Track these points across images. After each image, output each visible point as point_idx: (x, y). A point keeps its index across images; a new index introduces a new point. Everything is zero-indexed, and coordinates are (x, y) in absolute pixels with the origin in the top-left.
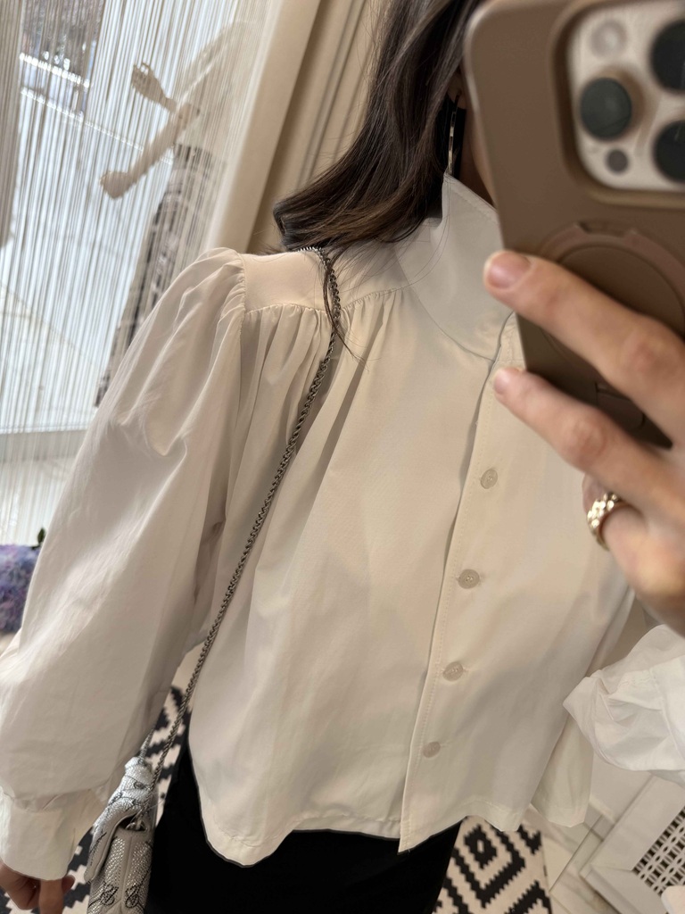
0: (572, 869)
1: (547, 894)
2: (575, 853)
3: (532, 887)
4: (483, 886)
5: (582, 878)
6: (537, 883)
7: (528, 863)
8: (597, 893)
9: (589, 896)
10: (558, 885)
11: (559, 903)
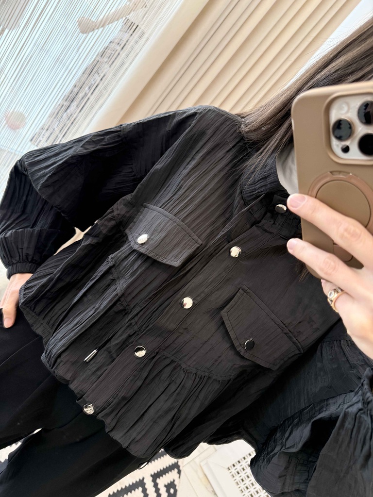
1: (181, 468)
8: (205, 475)
9: (201, 475)
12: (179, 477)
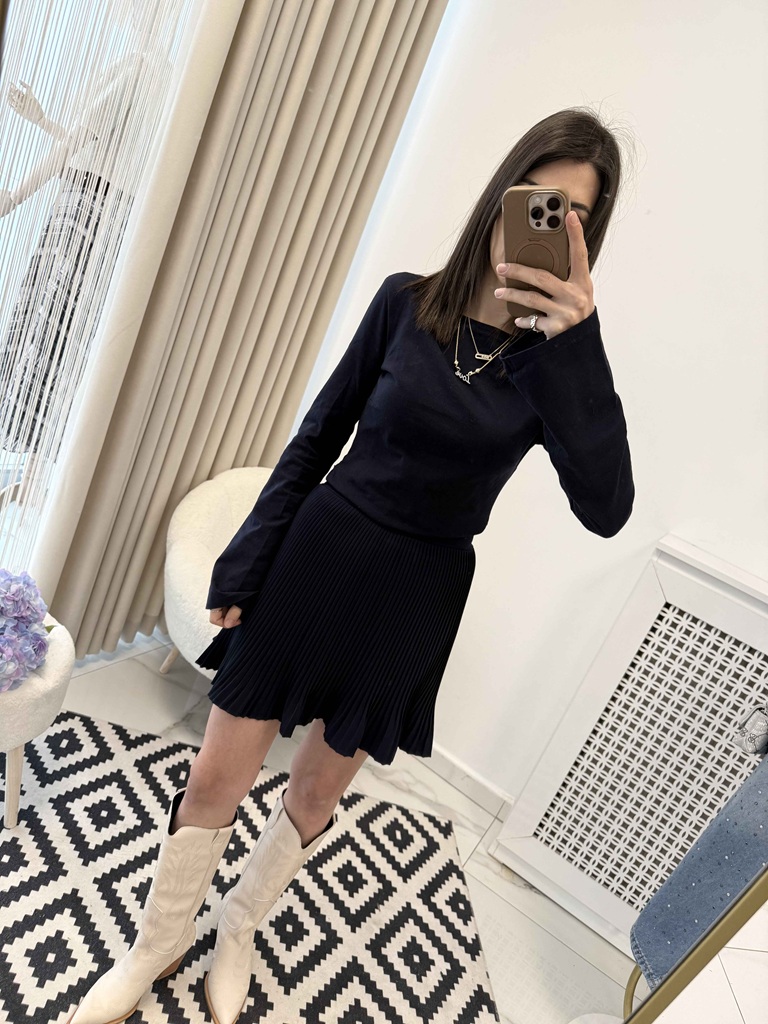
0: (481, 849)
1: (460, 869)
2: (482, 837)
3: (447, 864)
4: (403, 866)
5: (490, 854)
6: (451, 861)
7: (442, 846)
8: (503, 866)
9: (498, 868)
10: (470, 861)
11: (471, 875)
12: (464, 883)
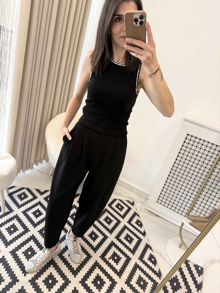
0: (143, 207)
1: (138, 214)
2: (143, 204)
3: (134, 213)
4: (122, 215)
5: (145, 209)
6: (135, 212)
7: (132, 208)
10: (140, 211)
11: (141, 215)
12: (139, 217)
